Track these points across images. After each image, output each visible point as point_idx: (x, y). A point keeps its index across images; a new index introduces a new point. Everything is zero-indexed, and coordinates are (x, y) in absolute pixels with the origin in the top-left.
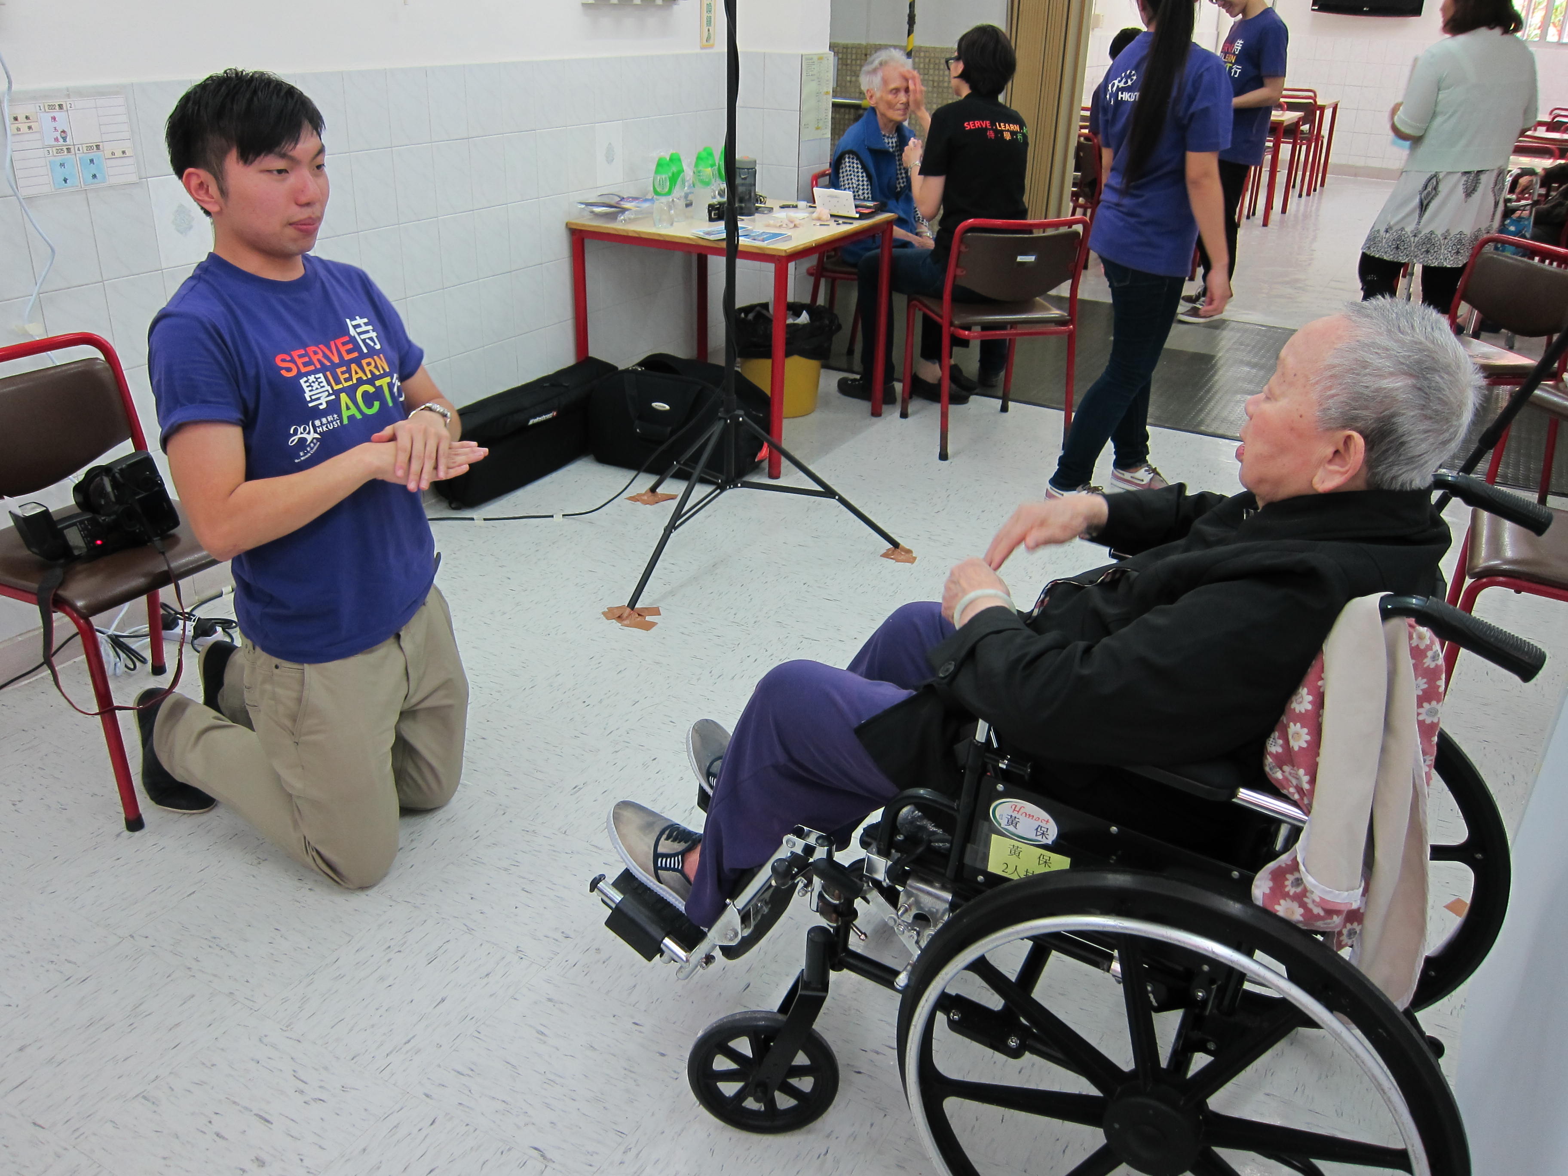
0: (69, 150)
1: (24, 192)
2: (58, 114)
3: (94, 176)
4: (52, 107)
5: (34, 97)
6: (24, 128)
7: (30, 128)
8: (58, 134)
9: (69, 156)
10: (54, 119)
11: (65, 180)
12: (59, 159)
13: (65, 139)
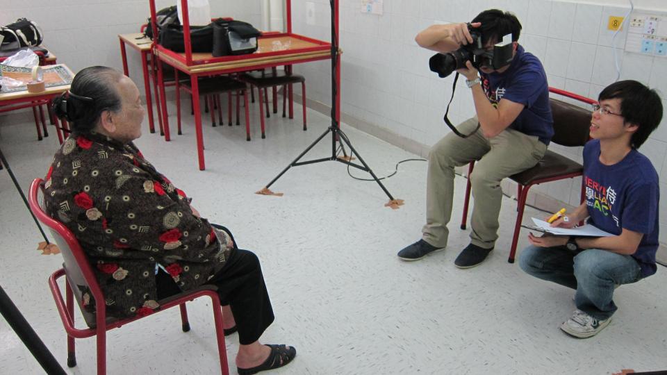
0: (653, 38)
1: (627, 50)
2: (653, 22)
3: (660, 51)
4: (652, 18)
5: (646, 13)
6: (637, 24)
7: (639, 25)
8: (650, 30)
9: (652, 40)
10: (651, 23)
11: (646, 49)
12: (647, 40)
13: (652, 32)
